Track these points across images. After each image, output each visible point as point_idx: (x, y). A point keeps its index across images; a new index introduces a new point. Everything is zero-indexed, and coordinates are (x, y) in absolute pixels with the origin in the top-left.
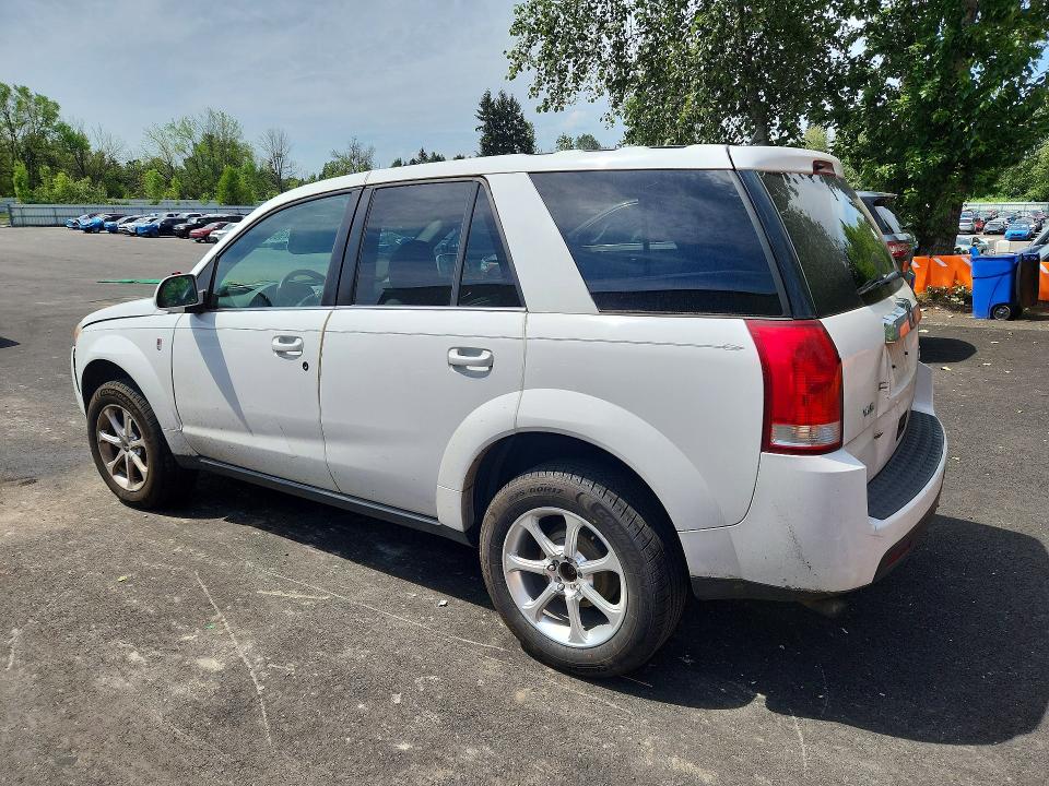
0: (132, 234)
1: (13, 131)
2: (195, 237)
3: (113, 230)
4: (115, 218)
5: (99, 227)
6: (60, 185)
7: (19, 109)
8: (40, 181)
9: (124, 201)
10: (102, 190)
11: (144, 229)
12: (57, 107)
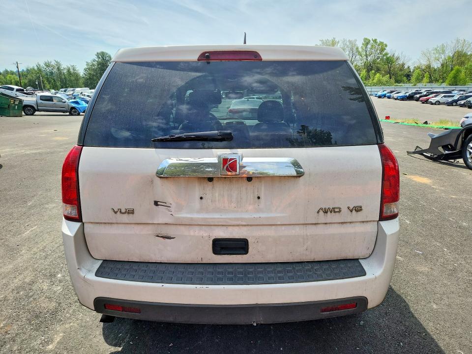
0: (396, 99)
1: (367, 57)
2: (421, 101)
3: (389, 97)
4: (392, 92)
5: (385, 96)
6: (376, 79)
7: (371, 49)
8: (369, 77)
9: (400, 84)
10: (393, 80)
11: (401, 97)
12: (386, 46)
